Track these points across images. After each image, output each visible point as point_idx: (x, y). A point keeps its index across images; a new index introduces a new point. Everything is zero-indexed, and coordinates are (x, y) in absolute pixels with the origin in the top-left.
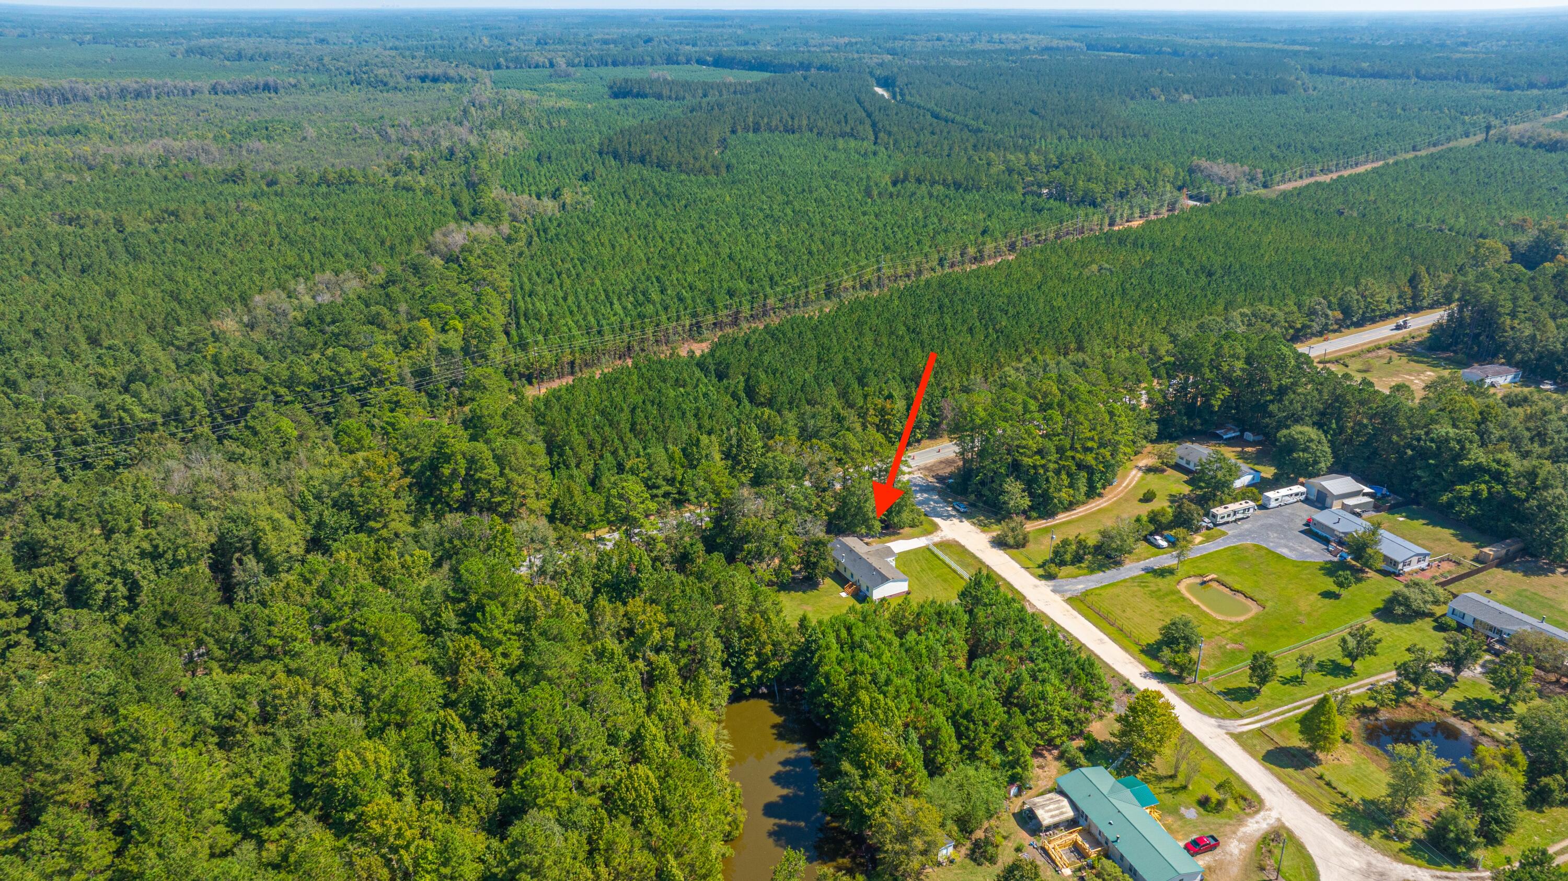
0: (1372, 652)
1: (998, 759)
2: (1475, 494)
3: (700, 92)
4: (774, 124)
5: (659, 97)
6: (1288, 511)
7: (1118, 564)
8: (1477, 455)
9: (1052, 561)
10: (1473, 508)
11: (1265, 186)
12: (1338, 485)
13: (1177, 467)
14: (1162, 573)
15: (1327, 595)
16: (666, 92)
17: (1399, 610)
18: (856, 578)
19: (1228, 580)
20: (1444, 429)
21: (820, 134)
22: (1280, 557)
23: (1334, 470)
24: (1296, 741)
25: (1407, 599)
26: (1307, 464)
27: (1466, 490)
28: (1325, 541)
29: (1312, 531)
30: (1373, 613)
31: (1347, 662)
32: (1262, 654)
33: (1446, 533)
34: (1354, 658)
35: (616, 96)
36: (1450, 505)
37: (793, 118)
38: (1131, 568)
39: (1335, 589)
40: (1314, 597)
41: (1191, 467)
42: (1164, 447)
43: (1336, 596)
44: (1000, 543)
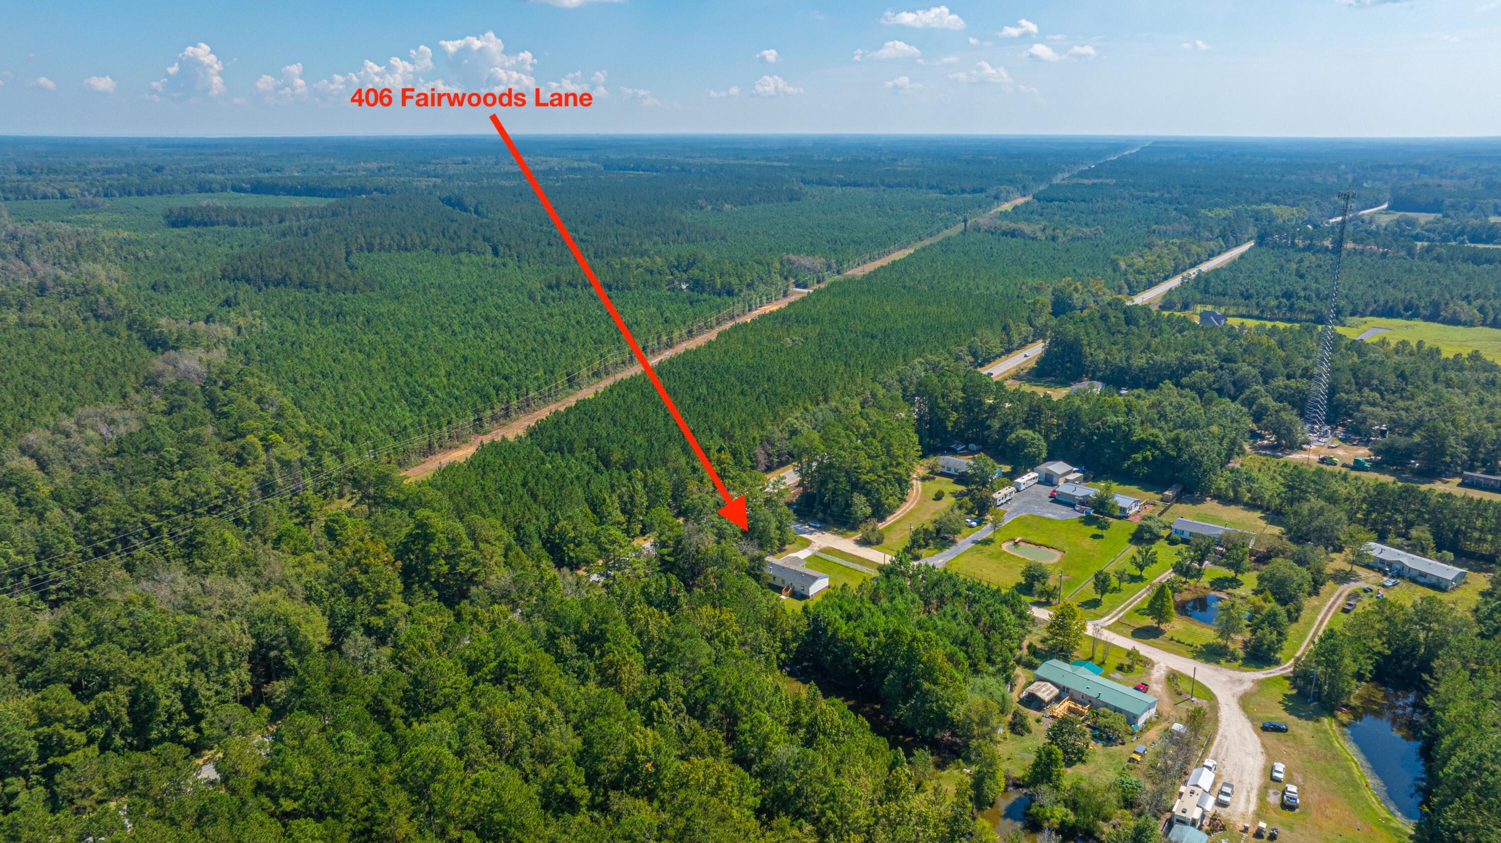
0: (1154, 561)
1: (991, 669)
2: (1145, 459)
3: (276, 218)
4: (387, 242)
5: (233, 224)
6: (1032, 490)
7: (954, 542)
8: (1139, 433)
9: (912, 547)
10: (1146, 470)
11: (839, 273)
12: (1058, 467)
13: (942, 474)
14: (987, 542)
15: (1095, 537)
16: (238, 219)
17: (1147, 536)
18: (788, 582)
19: (1030, 539)
20: (1112, 419)
21: (437, 250)
22: (1049, 519)
23: (1052, 457)
24: (1148, 621)
25: (1149, 527)
26: (1034, 457)
27: (1139, 457)
28: (1072, 505)
29: (1056, 499)
30: (1130, 541)
31: (1137, 573)
32: (1101, 572)
33: (1134, 488)
34: (1141, 568)
35: (174, 225)
36: (1130, 470)
37: (403, 236)
38: (964, 543)
39: (1099, 532)
40: (1089, 540)
41: (952, 472)
42: (932, 460)
43: (1101, 537)
44: (865, 542)
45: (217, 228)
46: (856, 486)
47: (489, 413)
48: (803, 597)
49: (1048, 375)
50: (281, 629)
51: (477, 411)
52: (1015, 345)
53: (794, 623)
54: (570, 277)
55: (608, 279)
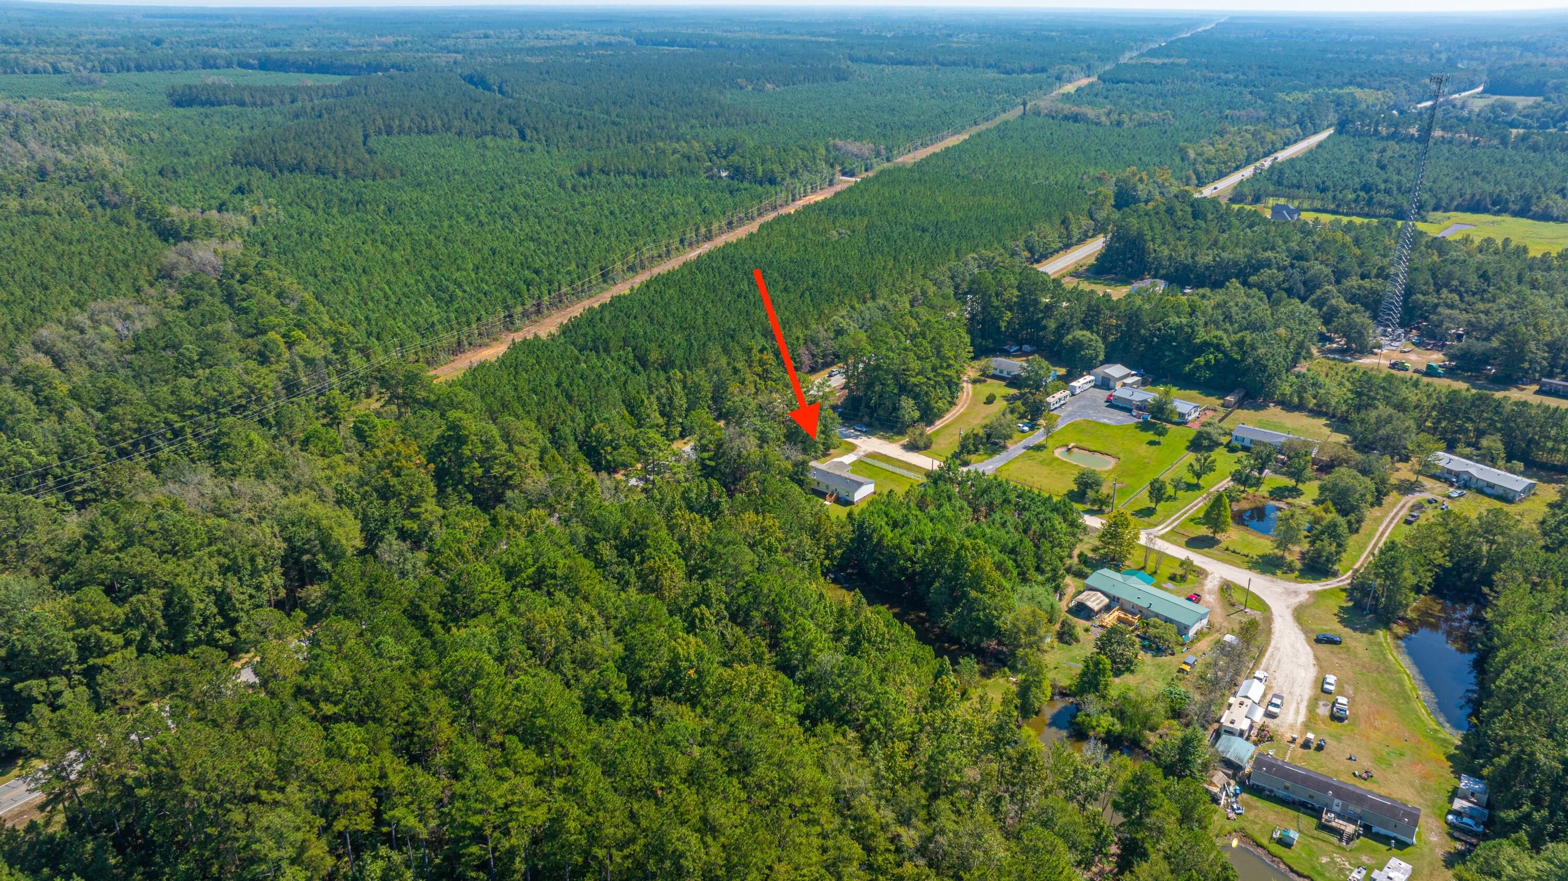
0: (1212, 470)
1: (1040, 578)
2: (1208, 362)
3: (287, 98)
5: (242, 104)
6: (1088, 394)
7: (1004, 447)
8: (1202, 335)
9: (961, 452)
10: (1208, 374)
11: (888, 160)
12: (1116, 370)
13: (994, 377)
14: (1039, 448)
15: (1152, 443)
16: (247, 98)
17: (1206, 443)
18: (832, 488)
19: (1084, 445)
20: (1174, 320)
21: (460, 134)
22: (1105, 425)
23: (1109, 360)
24: (1204, 531)
25: (1209, 434)
26: (1091, 359)
27: (1201, 360)
28: (1129, 410)
29: (1113, 404)
30: (1188, 448)
31: (1194, 481)
32: (1156, 481)
33: (1194, 393)
34: (1199, 476)
36: (1192, 373)
38: (1015, 448)
39: (1156, 438)
40: (1145, 447)
41: (1005, 374)
42: (983, 362)
43: (1158, 443)
44: (912, 447)
45: (224, 108)
46: (904, 389)
47: (520, 309)
48: (847, 503)
49: (1108, 272)
50: (313, 533)
51: (507, 308)
52: (1075, 240)
53: (839, 530)
54: (602, 163)
55: (643, 166)
